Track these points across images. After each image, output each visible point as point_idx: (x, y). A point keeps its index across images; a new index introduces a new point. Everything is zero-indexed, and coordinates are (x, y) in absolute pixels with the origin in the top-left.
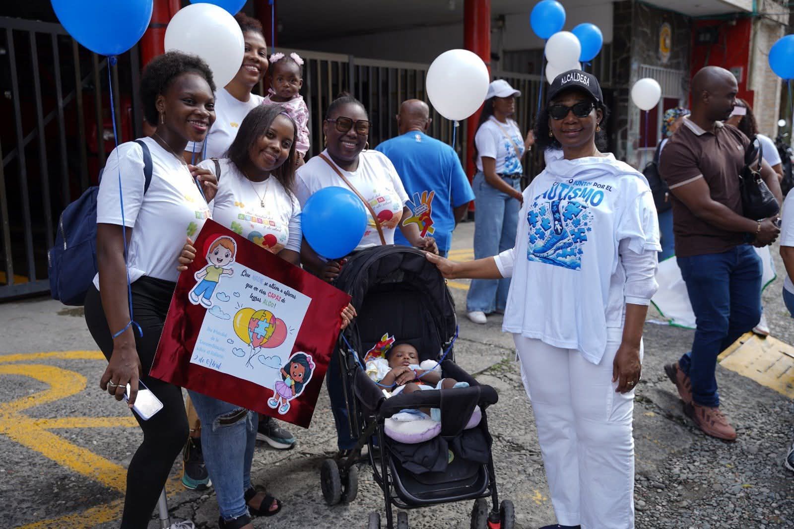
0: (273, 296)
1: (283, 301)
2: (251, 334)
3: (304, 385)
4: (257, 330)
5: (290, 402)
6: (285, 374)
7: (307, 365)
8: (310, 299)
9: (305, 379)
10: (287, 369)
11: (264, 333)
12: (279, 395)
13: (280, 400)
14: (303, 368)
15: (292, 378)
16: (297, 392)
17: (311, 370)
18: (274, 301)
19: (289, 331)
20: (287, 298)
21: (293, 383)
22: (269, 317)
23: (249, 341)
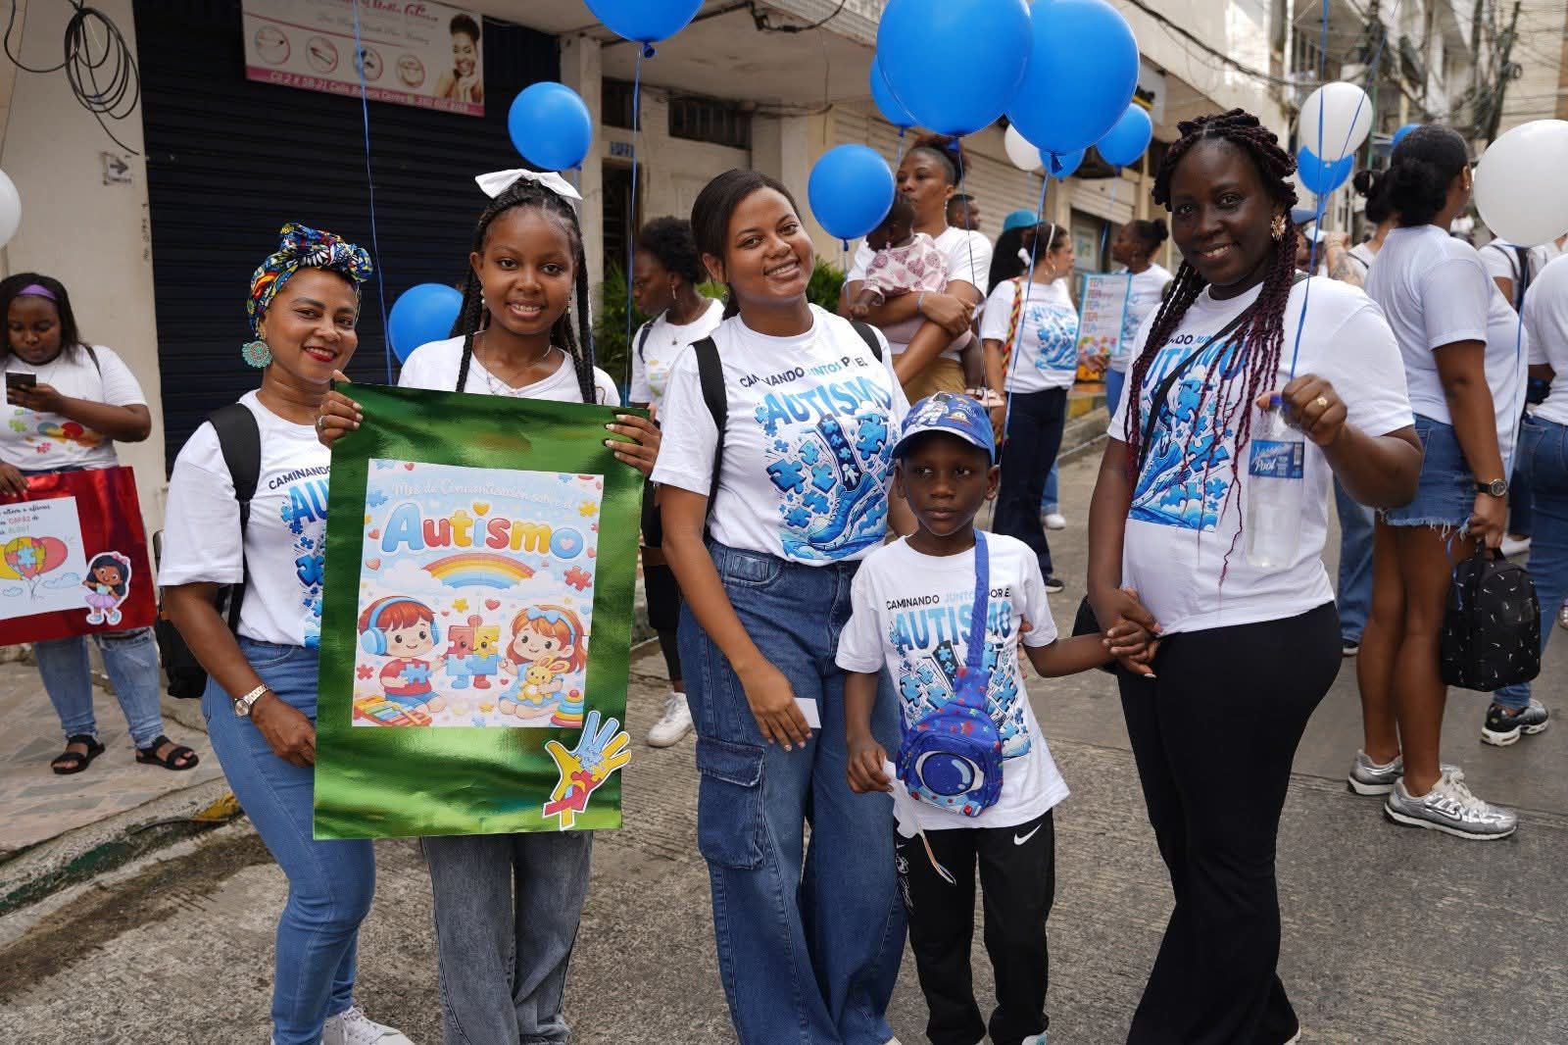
0: (17, 520)
1: (35, 518)
2: (16, 568)
3: (127, 584)
4: (21, 562)
5: (119, 608)
6: (92, 584)
7: (117, 563)
8: (73, 499)
9: (124, 577)
10: (92, 579)
11: (33, 560)
12: (98, 609)
13: (103, 611)
14: (114, 569)
15: (104, 585)
16: (121, 594)
17: (125, 567)
18: (21, 524)
19: (67, 544)
20: (37, 513)
21: (110, 589)
22: (28, 543)
23: (18, 576)
